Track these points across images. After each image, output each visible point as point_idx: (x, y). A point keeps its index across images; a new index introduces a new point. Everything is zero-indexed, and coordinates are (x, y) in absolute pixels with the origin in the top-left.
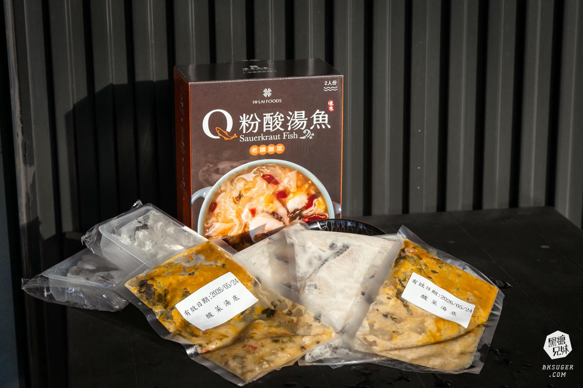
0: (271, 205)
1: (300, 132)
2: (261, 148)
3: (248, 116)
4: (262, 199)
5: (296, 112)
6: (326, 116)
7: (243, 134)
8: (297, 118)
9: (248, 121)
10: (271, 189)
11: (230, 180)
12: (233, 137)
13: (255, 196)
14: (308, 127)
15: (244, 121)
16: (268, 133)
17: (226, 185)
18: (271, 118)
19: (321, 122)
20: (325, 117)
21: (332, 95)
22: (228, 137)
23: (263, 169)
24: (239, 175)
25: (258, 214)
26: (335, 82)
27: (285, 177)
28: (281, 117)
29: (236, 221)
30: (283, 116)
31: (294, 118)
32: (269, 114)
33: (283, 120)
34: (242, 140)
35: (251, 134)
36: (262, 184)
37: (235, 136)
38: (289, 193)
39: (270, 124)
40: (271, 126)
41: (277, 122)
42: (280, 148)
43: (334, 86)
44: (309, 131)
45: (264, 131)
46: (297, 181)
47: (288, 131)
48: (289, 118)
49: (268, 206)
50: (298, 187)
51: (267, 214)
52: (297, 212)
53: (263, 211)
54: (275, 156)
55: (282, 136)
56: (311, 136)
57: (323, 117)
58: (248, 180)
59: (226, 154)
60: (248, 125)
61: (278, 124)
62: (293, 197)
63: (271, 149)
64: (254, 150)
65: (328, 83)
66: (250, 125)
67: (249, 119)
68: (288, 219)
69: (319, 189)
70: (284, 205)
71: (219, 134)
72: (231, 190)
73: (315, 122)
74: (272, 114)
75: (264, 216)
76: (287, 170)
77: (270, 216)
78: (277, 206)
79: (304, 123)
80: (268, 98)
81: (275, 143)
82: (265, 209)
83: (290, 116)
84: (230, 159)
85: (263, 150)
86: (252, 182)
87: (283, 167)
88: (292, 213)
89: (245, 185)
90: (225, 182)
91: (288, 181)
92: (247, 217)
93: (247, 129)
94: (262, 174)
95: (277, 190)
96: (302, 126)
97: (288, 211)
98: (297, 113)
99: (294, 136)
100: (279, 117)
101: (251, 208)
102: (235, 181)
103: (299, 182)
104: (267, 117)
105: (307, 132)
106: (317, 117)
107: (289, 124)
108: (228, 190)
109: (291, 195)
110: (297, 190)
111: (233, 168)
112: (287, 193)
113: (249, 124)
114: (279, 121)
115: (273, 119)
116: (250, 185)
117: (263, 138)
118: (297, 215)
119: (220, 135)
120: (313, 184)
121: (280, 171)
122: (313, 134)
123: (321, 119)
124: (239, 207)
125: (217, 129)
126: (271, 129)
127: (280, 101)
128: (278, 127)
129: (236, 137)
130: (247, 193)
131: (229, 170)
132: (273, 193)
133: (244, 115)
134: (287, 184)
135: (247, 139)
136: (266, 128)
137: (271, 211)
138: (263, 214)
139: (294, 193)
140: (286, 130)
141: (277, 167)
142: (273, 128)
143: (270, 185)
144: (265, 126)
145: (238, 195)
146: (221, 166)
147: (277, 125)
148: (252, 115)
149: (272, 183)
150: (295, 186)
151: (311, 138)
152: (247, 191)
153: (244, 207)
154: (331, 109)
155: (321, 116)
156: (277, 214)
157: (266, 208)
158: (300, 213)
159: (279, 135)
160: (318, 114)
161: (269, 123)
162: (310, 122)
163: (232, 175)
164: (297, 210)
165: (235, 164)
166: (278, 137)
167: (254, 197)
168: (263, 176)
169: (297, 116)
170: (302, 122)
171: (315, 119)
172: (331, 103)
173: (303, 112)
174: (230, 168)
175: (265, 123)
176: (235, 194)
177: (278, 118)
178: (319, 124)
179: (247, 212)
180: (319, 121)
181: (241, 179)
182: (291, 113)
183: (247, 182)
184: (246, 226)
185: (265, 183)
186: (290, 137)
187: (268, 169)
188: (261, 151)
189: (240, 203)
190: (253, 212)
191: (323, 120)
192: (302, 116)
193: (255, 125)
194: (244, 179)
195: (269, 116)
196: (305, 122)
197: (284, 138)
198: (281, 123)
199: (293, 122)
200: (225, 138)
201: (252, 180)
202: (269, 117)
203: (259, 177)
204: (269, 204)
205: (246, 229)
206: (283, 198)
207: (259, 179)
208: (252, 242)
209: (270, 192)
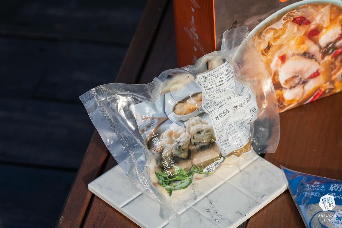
0: (302, 46)
4: (293, 43)
10: (302, 31)
11: (258, 34)
13: (285, 42)
17: (254, 40)
23: (294, 12)
24: (267, 26)
25: (288, 59)
27: (317, 14)
36: (292, 28)
38: (322, 29)
46: (331, 15)
50: (331, 20)
51: (298, 57)
52: (330, 46)
53: (293, 55)
58: (277, 29)
59: (253, 9)
62: (326, 32)
68: (321, 55)
70: (316, 42)
72: (260, 43)
75: (295, 59)
76: (319, 6)
77: (300, 57)
78: (309, 45)
82: (296, 52)
84: (257, 13)
86: (281, 29)
88: (325, 47)
89: (274, 34)
90: (253, 38)
91: (320, 17)
92: (277, 65)
94: (292, 19)
95: (309, 30)
97: (320, 48)
101: (281, 56)
102: (264, 34)
108: (256, 43)
109: (324, 30)
110: (331, 24)
111: (260, 21)
112: (319, 29)
116: (280, 33)
121: (312, 10)
124: (268, 57)
130: (276, 42)
131: (257, 24)
132: (305, 34)
134: (320, 20)
137: (302, 52)
138: (294, 57)
139: (327, 27)
143: (301, 27)
145: (266, 46)
146: (248, 22)
149: (304, 24)
150: (328, 20)
152: (277, 40)
153: (273, 56)
156: (309, 53)
157: (297, 50)
158: (333, 45)
163: (261, 28)
164: (331, 43)
167: (283, 43)
168: (294, 20)
174: (257, 22)
176: (264, 46)
179: (277, 60)
181: (269, 30)
184: (275, 74)
185: (295, 27)
187: (299, 12)
189: (269, 53)
190: (283, 59)
194: (272, 29)
201: (281, 27)
203: (290, 22)
204: (299, 46)
205: (276, 77)
206: (315, 35)
207: (289, 25)
208: (282, 87)
209: (302, 34)
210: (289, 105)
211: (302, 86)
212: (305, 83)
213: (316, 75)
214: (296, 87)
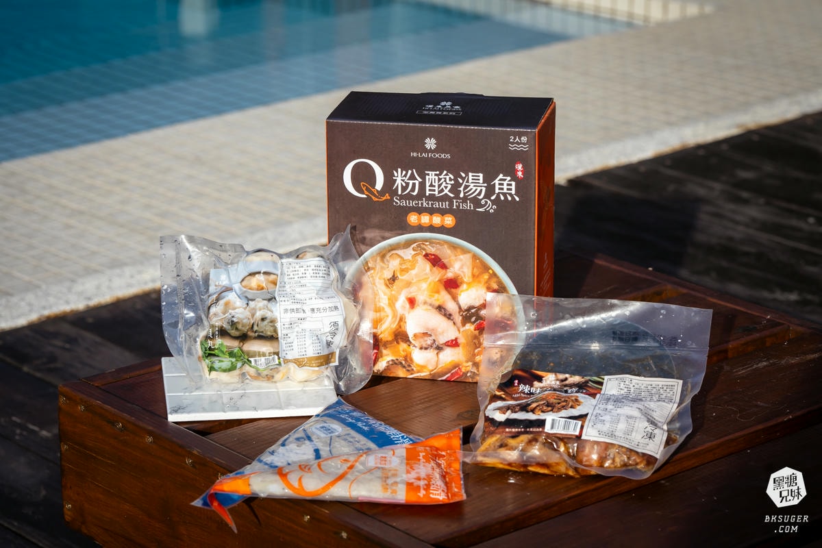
0: (436, 296)
1: (476, 202)
2: (422, 217)
3: (404, 172)
4: (424, 286)
5: (470, 174)
6: (513, 183)
7: (398, 195)
8: (472, 183)
9: (404, 178)
10: (437, 275)
11: (382, 255)
12: (384, 198)
13: (415, 280)
14: (487, 196)
15: (399, 178)
16: (432, 198)
17: (376, 261)
18: (437, 178)
19: (505, 191)
20: (511, 185)
21: (520, 157)
22: (377, 197)
23: (426, 245)
24: (392, 250)
25: (418, 305)
26: (524, 139)
27: (456, 260)
28: (450, 178)
29: (388, 311)
30: (452, 177)
31: (468, 182)
32: (434, 173)
33: (453, 182)
34: (397, 203)
35: (409, 197)
36: (424, 266)
37: (387, 197)
38: (462, 283)
39: (434, 186)
40: (436, 188)
41: (444, 184)
42: (449, 221)
43: (524, 144)
44: (489, 202)
45: (427, 194)
46: (473, 269)
47: (460, 198)
48: (461, 181)
49: (433, 296)
50: (473, 276)
51: (430, 308)
52: (473, 311)
53: (425, 303)
54: (442, 230)
55: (451, 204)
56: (491, 208)
57: (508, 185)
58: (405, 258)
59: (375, 219)
60: (404, 185)
61: (446, 187)
62: (467, 290)
63: (437, 220)
64: (413, 219)
65: (515, 139)
66: (407, 184)
67: (405, 176)
68: (461, 318)
69: (504, 283)
70: (455, 298)
71: (365, 191)
72: (382, 268)
73: (497, 191)
74: (438, 173)
75: (427, 309)
76: (459, 250)
77: (434, 311)
78: (444, 298)
79: (481, 190)
80: (431, 151)
81: (443, 212)
82: (429, 301)
83: (463, 179)
84: (380, 227)
85: (425, 219)
86: (410, 261)
87: (454, 247)
88: (466, 310)
89: (401, 264)
90: (373, 257)
91: (460, 265)
92: (404, 307)
93: (404, 189)
94: (424, 253)
95: (445, 277)
96: (480, 194)
97: (460, 308)
98: (473, 176)
99: (469, 206)
100: (448, 177)
101: (409, 297)
102: (387, 257)
103: (475, 270)
104: (430, 177)
105: (486, 202)
106: (500, 184)
107: (462, 189)
108: (378, 267)
109: (465, 286)
110: (473, 281)
111: (384, 239)
112: (458, 282)
113: (405, 182)
114: (446, 184)
115: (440, 180)
116: (408, 265)
117: (425, 204)
118: (473, 315)
119: (367, 193)
120: (495, 275)
121: (449, 252)
122: (495, 207)
123: (505, 187)
124: (393, 292)
125: (363, 185)
126: (436, 193)
127: (448, 156)
128: (446, 191)
129: (389, 198)
130: (404, 275)
131: (379, 242)
132: (440, 281)
133: (399, 170)
134: (459, 270)
135: (404, 203)
136: (430, 190)
137: (437, 304)
138: (426, 307)
139: (469, 284)
140: (457, 197)
141: (446, 246)
142: (439, 192)
143: (435, 269)
144: (428, 188)
145: (391, 276)
146: (369, 234)
147: (444, 189)
148: (410, 172)
149: (439, 266)
150: (470, 274)
151: (492, 211)
152: (404, 273)
153: (399, 293)
154: (520, 174)
155: (505, 183)
156: (444, 309)
157: (430, 298)
158: (477, 311)
159: (447, 203)
160: (501, 180)
161: (434, 184)
162: (490, 190)
163: (384, 248)
164: (473, 307)
165: (387, 234)
166: (446, 205)
167: (413, 282)
168: (426, 256)
169: (473, 179)
170: (479, 189)
171: (497, 187)
172: (519, 167)
173: (481, 175)
174: (380, 239)
175: (428, 184)
176: (388, 274)
177: (445, 178)
178: (502, 193)
179: (404, 301)
180: (502, 189)
181: (395, 256)
182: (463, 175)
183: (404, 260)
184: (401, 319)
185: (428, 266)
186: (463, 206)
187: (433, 247)
188: (423, 221)
189: (394, 287)
190: (412, 302)
191: (508, 189)
192: (479, 180)
193: (414, 185)
194: (399, 256)
195: (433, 175)
196: (484, 189)
197: (455, 207)
198: (449, 186)
199: (466, 187)
200: (373, 198)
201: (410, 258)
202: (434, 177)
203: (420, 256)
204: (433, 294)
205: (402, 323)
206: (454, 288)
207: (420, 259)
208: (411, 343)
209: (436, 278)
210: (418, 372)
211: (436, 352)
212: (439, 349)
213: (454, 344)
214: (428, 351)
